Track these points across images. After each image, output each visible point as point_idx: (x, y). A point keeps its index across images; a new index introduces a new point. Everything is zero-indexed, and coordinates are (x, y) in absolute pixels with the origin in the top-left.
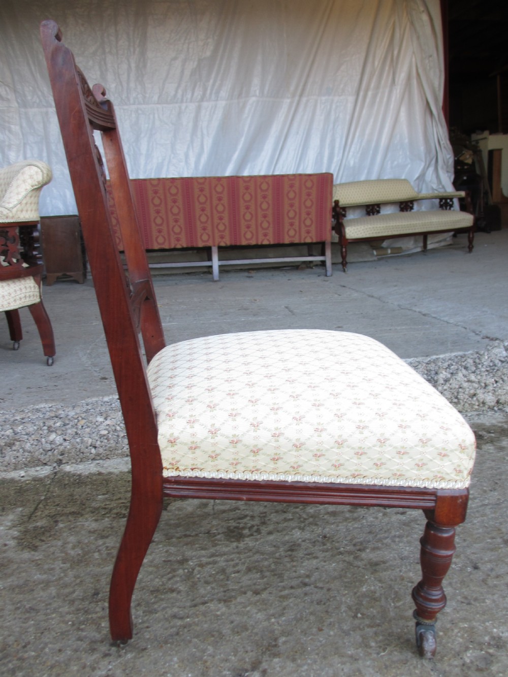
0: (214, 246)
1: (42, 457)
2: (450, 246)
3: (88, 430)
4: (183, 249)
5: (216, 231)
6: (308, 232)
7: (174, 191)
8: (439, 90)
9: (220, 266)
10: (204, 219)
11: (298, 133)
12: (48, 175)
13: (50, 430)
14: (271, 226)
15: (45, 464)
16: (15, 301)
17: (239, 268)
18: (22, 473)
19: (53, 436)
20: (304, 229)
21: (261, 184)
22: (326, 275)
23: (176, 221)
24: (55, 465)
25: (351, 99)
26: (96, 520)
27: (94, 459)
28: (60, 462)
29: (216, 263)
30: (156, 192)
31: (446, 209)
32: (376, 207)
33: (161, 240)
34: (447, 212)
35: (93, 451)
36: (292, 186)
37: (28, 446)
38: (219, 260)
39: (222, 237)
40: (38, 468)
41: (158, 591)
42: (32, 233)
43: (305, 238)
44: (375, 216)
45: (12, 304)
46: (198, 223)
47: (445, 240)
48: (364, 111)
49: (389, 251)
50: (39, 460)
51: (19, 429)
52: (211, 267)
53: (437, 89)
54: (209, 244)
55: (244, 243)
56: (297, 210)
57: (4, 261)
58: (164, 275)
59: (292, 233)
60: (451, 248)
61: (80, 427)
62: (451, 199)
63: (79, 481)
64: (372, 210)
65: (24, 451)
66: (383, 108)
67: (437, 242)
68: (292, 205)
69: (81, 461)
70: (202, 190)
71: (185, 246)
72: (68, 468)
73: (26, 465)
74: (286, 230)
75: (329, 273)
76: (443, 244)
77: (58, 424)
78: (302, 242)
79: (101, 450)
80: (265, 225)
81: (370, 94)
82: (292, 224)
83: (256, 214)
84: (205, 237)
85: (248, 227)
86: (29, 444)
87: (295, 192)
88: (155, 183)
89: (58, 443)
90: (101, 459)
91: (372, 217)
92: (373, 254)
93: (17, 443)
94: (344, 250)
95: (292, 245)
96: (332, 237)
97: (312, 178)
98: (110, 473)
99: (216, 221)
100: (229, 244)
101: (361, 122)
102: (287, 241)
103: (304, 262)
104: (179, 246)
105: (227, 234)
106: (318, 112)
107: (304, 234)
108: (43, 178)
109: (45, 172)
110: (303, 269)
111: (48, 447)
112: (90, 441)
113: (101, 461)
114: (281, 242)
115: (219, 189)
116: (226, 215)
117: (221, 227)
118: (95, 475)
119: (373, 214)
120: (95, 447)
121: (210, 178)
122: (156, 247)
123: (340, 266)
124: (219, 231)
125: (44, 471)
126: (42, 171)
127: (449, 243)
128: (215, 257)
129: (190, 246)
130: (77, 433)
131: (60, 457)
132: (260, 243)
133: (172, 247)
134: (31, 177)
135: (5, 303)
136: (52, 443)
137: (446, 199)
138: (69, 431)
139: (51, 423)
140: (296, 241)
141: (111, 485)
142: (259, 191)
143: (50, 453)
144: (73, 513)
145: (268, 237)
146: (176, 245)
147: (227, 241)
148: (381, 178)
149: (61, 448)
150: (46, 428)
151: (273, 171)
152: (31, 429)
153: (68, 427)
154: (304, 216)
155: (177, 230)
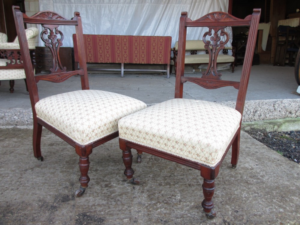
0: (122, 63)
1: (11, 123)
2: (228, 70)
3: (27, 116)
4: (110, 64)
5: (123, 57)
6: (160, 60)
7: (107, 40)
8: (227, 3)
9: (124, 71)
10: (118, 52)
11: (165, 19)
12: (36, 33)
13: (15, 115)
14: (145, 56)
15: (12, 125)
16: (22, 76)
17: (136, 73)
18: (4, 127)
19: (15, 117)
20: (159, 59)
21: (142, 39)
22: (167, 78)
23: (108, 52)
24: (15, 125)
25: (189, 6)
26: (17, 139)
27: (27, 125)
28: (16, 125)
29: (123, 70)
30: (100, 40)
31: (225, 54)
32: (195, 51)
33: (101, 59)
34: (226, 55)
35: (27, 122)
36: (154, 41)
37: (7, 119)
38: (124, 69)
39: (126, 60)
40: (10, 126)
41: (21, 154)
42: (32, 54)
43: (159, 62)
44: (195, 55)
45: (21, 77)
46: (116, 53)
47: (227, 67)
48: (194, 11)
49: (201, 70)
50: (10, 123)
51: (6, 114)
52: (121, 71)
53: (226, 3)
54: (121, 62)
55: (134, 62)
56: (156, 51)
57: (19, 62)
58: (105, 73)
59: (154, 60)
60: (228, 71)
61: (25, 115)
62: (227, 50)
63: (20, 130)
64: (193, 52)
65: (6, 120)
66: (202, 10)
67: (223, 68)
68: (154, 49)
69: (23, 125)
70: (118, 40)
71: (111, 62)
72: (18, 127)
73: (6, 125)
74: (151, 58)
75: (168, 77)
76: (225, 69)
77: (18, 114)
78: (158, 64)
79: (29, 122)
80: (143, 56)
81: (197, 4)
82: (154, 56)
83: (140, 52)
84: (119, 59)
85: (136, 56)
86: (7, 118)
87: (155, 43)
88: (100, 36)
89: (16, 119)
90: (29, 125)
91: (193, 55)
92: (192, 71)
93: (4, 118)
94: (176, 68)
95: (154, 65)
96: (171, 62)
97: (162, 38)
98: (30, 129)
99: (123, 53)
100: (128, 63)
101: (192, 16)
102: (152, 63)
103: (163, 72)
104: (108, 62)
105: (128, 58)
106: (175, 11)
107: (158, 61)
108: (34, 34)
109: (34, 32)
110: (161, 75)
111: (13, 120)
112: (26, 119)
113: (29, 126)
114: (149, 63)
115: (125, 40)
116: (127, 51)
117: (125, 56)
118: (25, 129)
119: (194, 54)
120: (28, 121)
121: (122, 36)
122: (99, 62)
123: (174, 75)
124: (125, 57)
125: (10, 127)
126: (33, 32)
127: (228, 69)
128: (123, 68)
129: (113, 62)
130: (23, 117)
131: (16, 123)
132: (141, 63)
133: (106, 62)
134: (30, 34)
135: (18, 77)
136: (15, 119)
137: (225, 50)
138: (21, 116)
139: (16, 113)
140: (156, 63)
141: (28, 132)
142: (141, 42)
143: (13, 122)
144: (12, 137)
145: (144, 61)
146: (107, 61)
147: (127, 61)
148: (200, 39)
149: (17, 121)
150: (14, 114)
151: (154, 34)
152: (10, 114)
153: (21, 115)
154: (159, 53)
155: (108, 55)
